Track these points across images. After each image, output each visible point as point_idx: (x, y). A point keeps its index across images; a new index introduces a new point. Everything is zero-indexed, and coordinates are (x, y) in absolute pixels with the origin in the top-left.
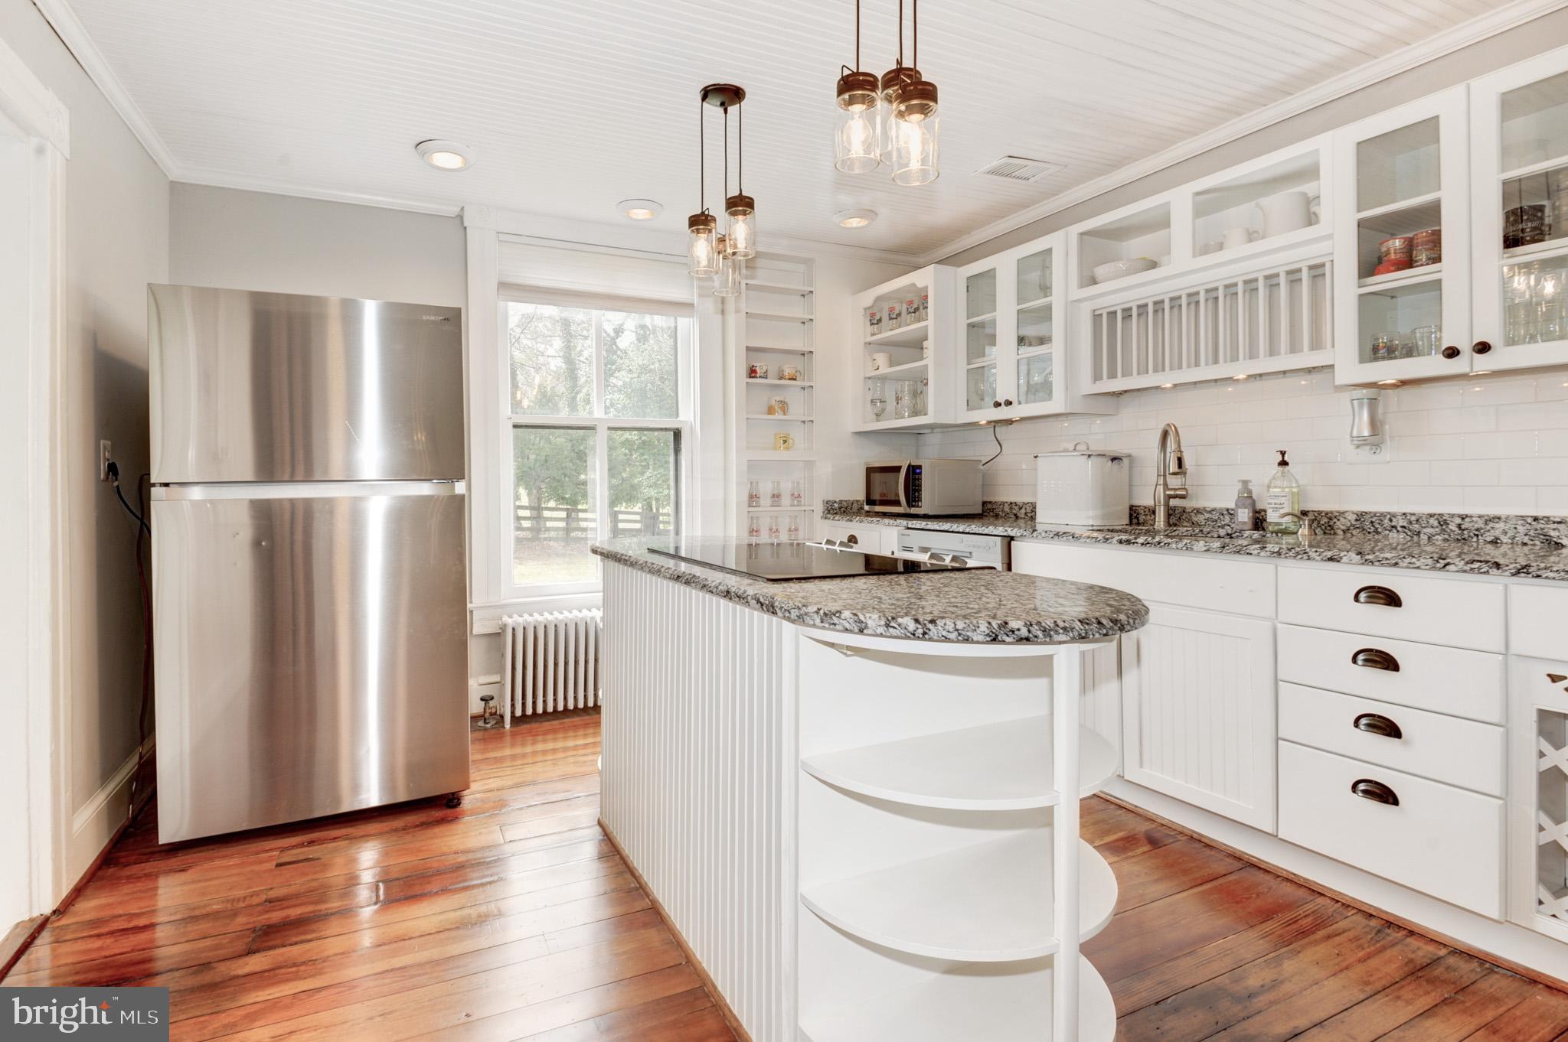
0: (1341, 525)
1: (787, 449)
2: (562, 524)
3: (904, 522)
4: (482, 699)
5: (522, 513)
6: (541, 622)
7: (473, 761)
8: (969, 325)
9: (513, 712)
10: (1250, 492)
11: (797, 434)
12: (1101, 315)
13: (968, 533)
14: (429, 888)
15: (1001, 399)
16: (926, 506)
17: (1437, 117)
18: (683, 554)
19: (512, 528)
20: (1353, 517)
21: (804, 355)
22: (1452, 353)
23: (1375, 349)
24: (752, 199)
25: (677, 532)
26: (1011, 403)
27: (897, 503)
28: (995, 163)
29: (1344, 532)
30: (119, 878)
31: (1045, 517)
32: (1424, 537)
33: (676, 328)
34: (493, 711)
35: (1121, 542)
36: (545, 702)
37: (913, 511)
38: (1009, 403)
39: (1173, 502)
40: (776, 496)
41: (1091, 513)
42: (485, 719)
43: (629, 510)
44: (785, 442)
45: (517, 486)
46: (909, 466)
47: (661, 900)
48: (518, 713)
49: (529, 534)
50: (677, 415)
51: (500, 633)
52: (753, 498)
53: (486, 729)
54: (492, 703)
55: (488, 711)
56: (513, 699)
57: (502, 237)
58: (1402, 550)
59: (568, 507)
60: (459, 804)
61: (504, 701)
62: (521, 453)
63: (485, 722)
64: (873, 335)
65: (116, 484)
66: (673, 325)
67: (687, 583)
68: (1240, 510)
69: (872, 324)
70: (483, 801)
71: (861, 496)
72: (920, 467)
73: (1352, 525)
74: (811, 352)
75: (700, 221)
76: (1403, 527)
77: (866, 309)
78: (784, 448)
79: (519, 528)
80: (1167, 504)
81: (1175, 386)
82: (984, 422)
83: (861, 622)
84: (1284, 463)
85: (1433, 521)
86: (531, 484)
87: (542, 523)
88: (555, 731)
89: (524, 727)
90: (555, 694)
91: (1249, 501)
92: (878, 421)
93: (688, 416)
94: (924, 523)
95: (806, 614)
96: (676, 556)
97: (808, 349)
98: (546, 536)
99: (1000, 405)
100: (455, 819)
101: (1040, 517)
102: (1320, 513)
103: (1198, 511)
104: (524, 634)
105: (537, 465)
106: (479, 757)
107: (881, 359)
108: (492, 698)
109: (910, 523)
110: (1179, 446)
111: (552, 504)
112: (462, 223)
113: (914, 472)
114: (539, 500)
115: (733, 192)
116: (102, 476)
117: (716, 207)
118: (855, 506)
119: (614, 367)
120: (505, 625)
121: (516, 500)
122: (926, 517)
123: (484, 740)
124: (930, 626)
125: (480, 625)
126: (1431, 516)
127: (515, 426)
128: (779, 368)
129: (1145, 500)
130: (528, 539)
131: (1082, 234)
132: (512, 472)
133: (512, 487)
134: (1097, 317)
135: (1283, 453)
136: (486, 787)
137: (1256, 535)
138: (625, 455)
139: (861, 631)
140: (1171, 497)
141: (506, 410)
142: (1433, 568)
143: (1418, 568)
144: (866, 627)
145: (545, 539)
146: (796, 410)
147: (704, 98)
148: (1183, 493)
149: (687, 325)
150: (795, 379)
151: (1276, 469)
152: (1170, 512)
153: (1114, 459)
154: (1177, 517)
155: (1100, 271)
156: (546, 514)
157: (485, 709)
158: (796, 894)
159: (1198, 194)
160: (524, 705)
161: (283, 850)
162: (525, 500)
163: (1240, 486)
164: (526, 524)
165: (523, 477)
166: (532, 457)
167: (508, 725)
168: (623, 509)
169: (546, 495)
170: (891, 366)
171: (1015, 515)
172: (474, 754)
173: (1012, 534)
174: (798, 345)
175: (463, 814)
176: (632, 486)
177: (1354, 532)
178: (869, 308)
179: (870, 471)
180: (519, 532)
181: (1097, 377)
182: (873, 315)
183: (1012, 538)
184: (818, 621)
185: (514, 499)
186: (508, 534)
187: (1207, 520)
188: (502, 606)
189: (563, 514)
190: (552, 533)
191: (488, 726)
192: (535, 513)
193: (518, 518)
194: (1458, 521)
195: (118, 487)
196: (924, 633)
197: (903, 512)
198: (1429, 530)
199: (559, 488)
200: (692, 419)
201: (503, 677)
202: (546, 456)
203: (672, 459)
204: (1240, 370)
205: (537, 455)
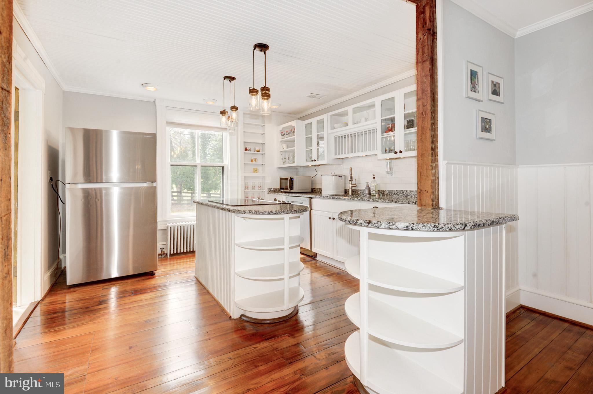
0: (386, 193)
1: (257, 172)
2: (190, 198)
3: (287, 194)
4: (160, 249)
5: (174, 194)
6: (179, 225)
7: (159, 265)
8: (306, 138)
9: (170, 253)
10: (368, 185)
11: (260, 168)
12: (336, 137)
13: (302, 197)
14: (146, 291)
15: (313, 160)
16: (295, 190)
17: (394, 97)
18: (225, 203)
19: (170, 200)
20: (388, 191)
21: (262, 144)
22: (396, 153)
23: (386, 150)
24: (237, 107)
25: (223, 197)
26: (315, 161)
27: (287, 189)
28: (308, 95)
29: (386, 195)
30: (57, 294)
31: (324, 193)
32: (400, 196)
33: (223, 135)
34: (164, 252)
35: (332, 198)
36: (180, 249)
37: (292, 191)
38: (315, 160)
39: (353, 188)
40: (254, 187)
41: (334, 191)
42: (161, 255)
43: (216, 193)
44: (256, 170)
45: (172, 184)
46: (291, 178)
47: (209, 290)
48: (172, 253)
49: (176, 202)
50: (223, 162)
51: (166, 229)
52: (246, 187)
53: (162, 258)
54: (163, 250)
55: (162, 252)
56: (170, 249)
57: (167, 108)
58: (396, 199)
59: (192, 192)
60: (154, 275)
61: (167, 249)
62: (173, 172)
63: (161, 256)
64: (282, 139)
65: (52, 183)
66: (222, 134)
67: (214, 207)
68: (366, 190)
69: (282, 135)
70: (161, 274)
71: (279, 187)
72: (293, 178)
73: (388, 193)
74: (264, 143)
75: (223, 112)
76: (396, 194)
77: (280, 131)
78: (256, 172)
79: (173, 200)
80: (352, 189)
81: (351, 157)
82: (310, 166)
83: (245, 212)
84: (374, 178)
85: (401, 192)
86: (178, 183)
87: (182, 198)
88: (183, 257)
89: (174, 257)
90: (183, 247)
91: (368, 188)
92: (284, 164)
93: (226, 162)
94: (292, 194)
95: (235, 211)
96: (223, 204)
97: (263, 143)
98: (183, 203)
99: (313, 161)
100: (153, 278)
101: (323, 192)
102: (382, 190)
103: (359, 190)
104: (174, 229)
105: (180, 176)
106: (160, 264)
107: (285, 146)
108: (164, 249)
109: (289, 194)
110: (351, 173)
111: (186, 191)
112: (155, 104)
113: (292, 179)
114: (181, 189)
115: (233, 105)
116: (49, 181)
117: (228, 109)
118: (278, 190)
119: (209, 139)
120: (168, 226)
121: (172, 189)
122: (295, 193)
123: (161, 260)
124: (257, 212)
125: (160, 226)
126: (401, 191)
127: (171, 165)
128: (255, 148)
129: (347, 188)
130: (176, 204)
131: (331, 115)
132: (170, 178)
133: (170, 184)
134: (335, 138)
135: (374, 175)
136: (162, 271)
137: (369, 196)
138: (214, 172)
139: (245, 213)
140: (352, 187)
141: (168, 160)
142: (384, 202)
143: (381, 202)
144: (246, 213)
145: (183, 204)
146: (260, 162)
147: (225, 79)
148: (355, 185)
149: (226, 134)
150: (259, 152)
151: (373, 179)
152: (353, 191)
153: (339, 176)
154: (354, 192)
155: (336, 126)
156: (183, 194)
157: (161, 252)
158: (234, 272)
159: (354, 108)
160: (174, 250)
161: (103, 286)
162: (175, 189)
163: (366, 184)
164: (175, 198)
165: (174, 181)
166: (178, 173)
167: (169, 256)
168: (213, 193)
169: (183, 187)
170: (287, 148)
171: (320, 192)
172: (159, 263)
173: (311, 197)
174: (261, 141)
175: (156, 277)
176: (216, 184)
177: (388, 195)
178: (281, 131)
179: (281, 179)
180: (173, 201)
181: (336, 154)
182: (282, 133)
183: (312, 198)
184: (237, 212)
185: (171, 189)
186: (169, 202)
187: (361, 193)
188: (167, 221)
189: (190, 195)
190: (186, 201)
191: (162, 257)
192: (179, 194)
193: (173, 196)
194: (406, 192)
195: (52, 184)
196: (256, 213)
197: (289, 191)
198: (401, 194)
199: (188, 185)
200: (228, 163)
201: (167, 242)
202: (183, 173)
203: (221, 175)
204: (364, 154)
205: (180, 172)
